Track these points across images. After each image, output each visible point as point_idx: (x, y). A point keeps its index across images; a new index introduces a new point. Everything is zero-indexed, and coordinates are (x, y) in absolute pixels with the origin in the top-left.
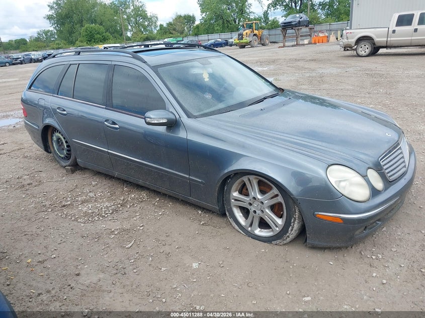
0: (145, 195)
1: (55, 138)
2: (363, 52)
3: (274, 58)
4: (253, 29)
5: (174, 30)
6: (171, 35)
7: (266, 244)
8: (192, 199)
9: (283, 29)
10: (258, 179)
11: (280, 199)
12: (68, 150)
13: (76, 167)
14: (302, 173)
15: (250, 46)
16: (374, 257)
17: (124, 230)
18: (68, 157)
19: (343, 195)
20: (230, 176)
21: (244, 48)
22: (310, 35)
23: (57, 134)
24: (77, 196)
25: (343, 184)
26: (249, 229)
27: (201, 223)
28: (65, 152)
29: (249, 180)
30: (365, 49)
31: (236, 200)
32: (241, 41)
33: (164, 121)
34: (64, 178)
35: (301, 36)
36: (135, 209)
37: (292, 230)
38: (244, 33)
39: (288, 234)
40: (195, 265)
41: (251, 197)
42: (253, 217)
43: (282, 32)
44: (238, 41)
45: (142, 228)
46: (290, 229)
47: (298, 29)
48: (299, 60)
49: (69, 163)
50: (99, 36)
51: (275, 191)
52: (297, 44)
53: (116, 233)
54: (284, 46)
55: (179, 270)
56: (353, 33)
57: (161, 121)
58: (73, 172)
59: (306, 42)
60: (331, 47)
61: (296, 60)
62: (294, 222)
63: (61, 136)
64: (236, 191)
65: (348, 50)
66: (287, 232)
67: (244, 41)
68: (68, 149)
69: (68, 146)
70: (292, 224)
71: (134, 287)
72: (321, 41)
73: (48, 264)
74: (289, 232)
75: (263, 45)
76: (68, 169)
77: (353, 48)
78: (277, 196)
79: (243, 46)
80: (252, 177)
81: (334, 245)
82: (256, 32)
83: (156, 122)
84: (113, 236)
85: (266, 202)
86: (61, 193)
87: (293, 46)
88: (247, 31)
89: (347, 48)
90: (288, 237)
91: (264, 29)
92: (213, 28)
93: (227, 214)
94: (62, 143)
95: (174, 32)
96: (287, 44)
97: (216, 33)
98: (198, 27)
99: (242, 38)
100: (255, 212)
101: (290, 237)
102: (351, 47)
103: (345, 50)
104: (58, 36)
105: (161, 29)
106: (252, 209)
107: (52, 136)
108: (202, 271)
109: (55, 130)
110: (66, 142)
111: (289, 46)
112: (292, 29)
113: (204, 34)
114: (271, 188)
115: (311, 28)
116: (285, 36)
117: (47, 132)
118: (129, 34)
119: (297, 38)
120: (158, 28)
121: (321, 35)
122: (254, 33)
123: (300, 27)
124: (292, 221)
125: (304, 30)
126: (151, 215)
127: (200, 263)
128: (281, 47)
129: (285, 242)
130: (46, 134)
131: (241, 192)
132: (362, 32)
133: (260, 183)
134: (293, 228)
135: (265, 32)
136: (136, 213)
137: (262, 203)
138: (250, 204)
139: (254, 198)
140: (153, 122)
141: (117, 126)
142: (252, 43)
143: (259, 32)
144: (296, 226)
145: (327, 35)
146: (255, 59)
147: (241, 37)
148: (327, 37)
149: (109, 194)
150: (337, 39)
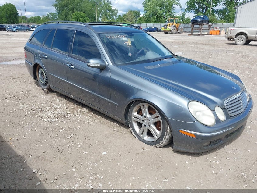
0: (85, 110)
1: (40, 72)
2: (240, 42)
3: (183, 41)
4: (174, 22)
5: (127, 19)
6: (124, 22)
7: (150, 146)
8: (111, 115)
9: (192, 24)
10: (148, 105)
11: (160, 119)
12: (46, 80)
13: (50, 90)
14: (174, 104)
15: (171, 33)
16: (214, 162)
17: (69, 128)
18: (46, 84)
19: (197, 120)
20: (132, 102)
21: (167, 33)
22: (209, 29)
23: (41, 69)
24: (47, 106)
25: (198, 113)
26: (141, 136)
27: (114, 130)
28: (45, 80)
29: (143, 106)
30: (241, 41)
31: (135, 117)
32: (166, 29)
33: (98, 66)
34: (42, 96)
35: (203, 29)
36: (78, 117)
37: (165, 139)
38: (168, 24)
39: (162, 141)
40: (104, 153)
41: (143, 116)
42: (144, 129)
43: (192, 26)
44: (164, 29)
45: (79, 128)
46: (164, 138)
47: (201, 25)
48: (199, 44)
49: (46, 87)
50: (82, 19)
51: (157, 114)
52: (200, 34)
53: (63, 129)
54: (192, 35)
55: (94, 154)
56: (235, 30)
57: (97, 66)
58: (48, 93)
59: (206, 33)
60: (221, 38)
61: (197, 43)
62: (166, 134)
63: (43, 71)
64: (135, 112)
65: (230, 40)
66: (162, 140)
67: (168, 29)
68: (46, 78)
69: (46, 77)
70: (165, 135)
71: (66, 160)
72: (215, 34)
73: (20, 142)
74: (163, 140)
75: (179, 33)
76: (45, 91)
77: (234, 39)
78: (158, 117)
79: (166, 32)
80: (145, 104)
81: (190, 151)
82: (175, 24)
83: (93, 65)
84: (61, 131)
85: (151, 120)
86: (38, 103)
87: (197, 35)
88: (170, 23)
89: (229, 38)
90: (163, 143)
91: (181, 23)
92: (150, 20)
93: (129, 125)
94: (44, 75)
95: (126, 20)
96: (193, 34)
97: (152, 23)
98: (141, 18)
99: (166, 28)
100: (145, 125)
101: (164, 143)
102: (233, 39)
103: (228, 40)
104: (59, 17)
105: (119, 18)
106: (143, 123)
107: (39, 71)
108: (108, 157)
109: (40, 67)
110: (46, 75)
111: (194, 35)
112: (198, 24)
113: (144, 23)
114: (155, 112)
115: (210, 25)
116: (192, 29)
117: (36, 68)
118: (100, 19)
119: (200, 30)
120: (118, 17)
121: (216, 30)
122: (175, 25)
123: (203, 24)
124: (166, 133)
125: (206, 26)
126: (86, 122)
127: (107, 152)
128: (190, 35)
129: (161, 146)
130: (35, 69)
131: (138, 113)
132: (240, 30)
133: (149, 108)
134: (166, 137)
135: (182, 25)
136: (78, 119)
137: (149, 120)
138: (143, 121)
139: (145, 117)
140: (92, 65)
141: (73, 67)
142: (173, 31)
143: (177, 25)
144: (168, 136)
145: (219, 30)
146: (172, 40)
147: (166, 26)
148: (220, 31)
149: (65, 107)
150: (226, 33)
